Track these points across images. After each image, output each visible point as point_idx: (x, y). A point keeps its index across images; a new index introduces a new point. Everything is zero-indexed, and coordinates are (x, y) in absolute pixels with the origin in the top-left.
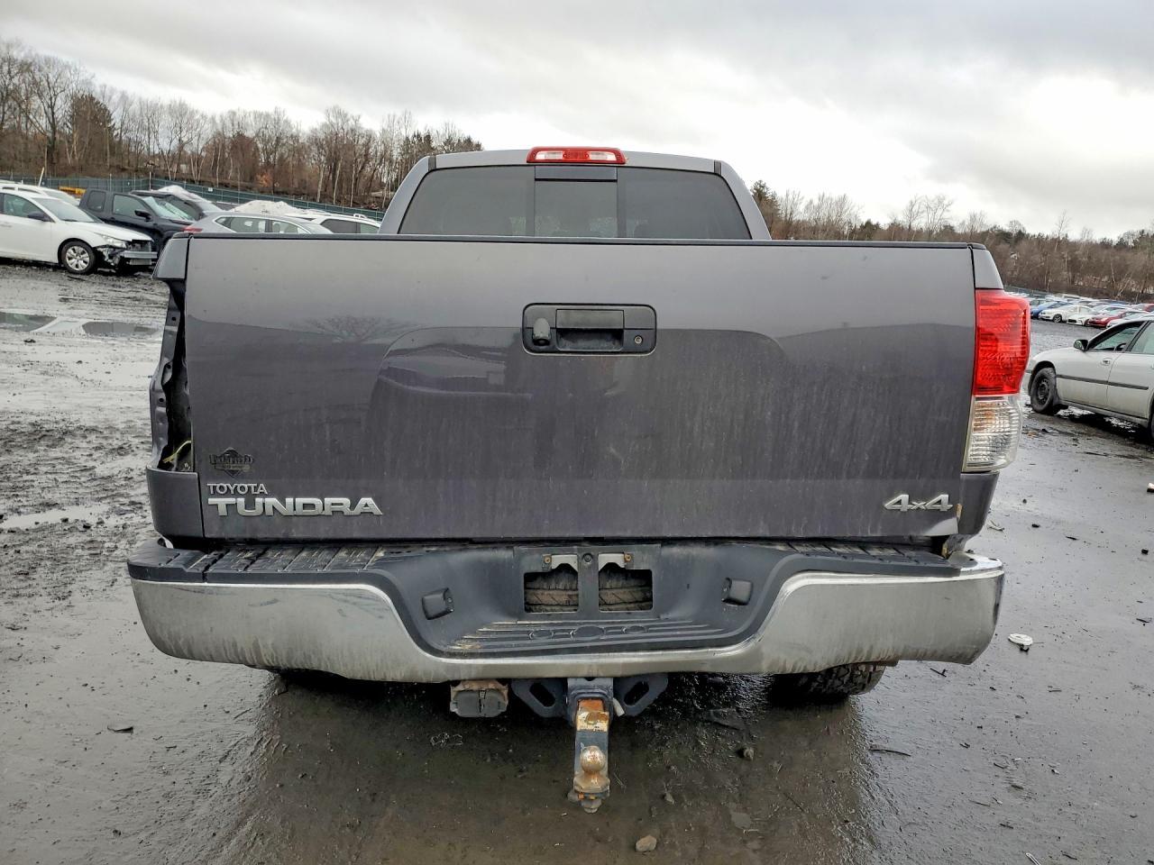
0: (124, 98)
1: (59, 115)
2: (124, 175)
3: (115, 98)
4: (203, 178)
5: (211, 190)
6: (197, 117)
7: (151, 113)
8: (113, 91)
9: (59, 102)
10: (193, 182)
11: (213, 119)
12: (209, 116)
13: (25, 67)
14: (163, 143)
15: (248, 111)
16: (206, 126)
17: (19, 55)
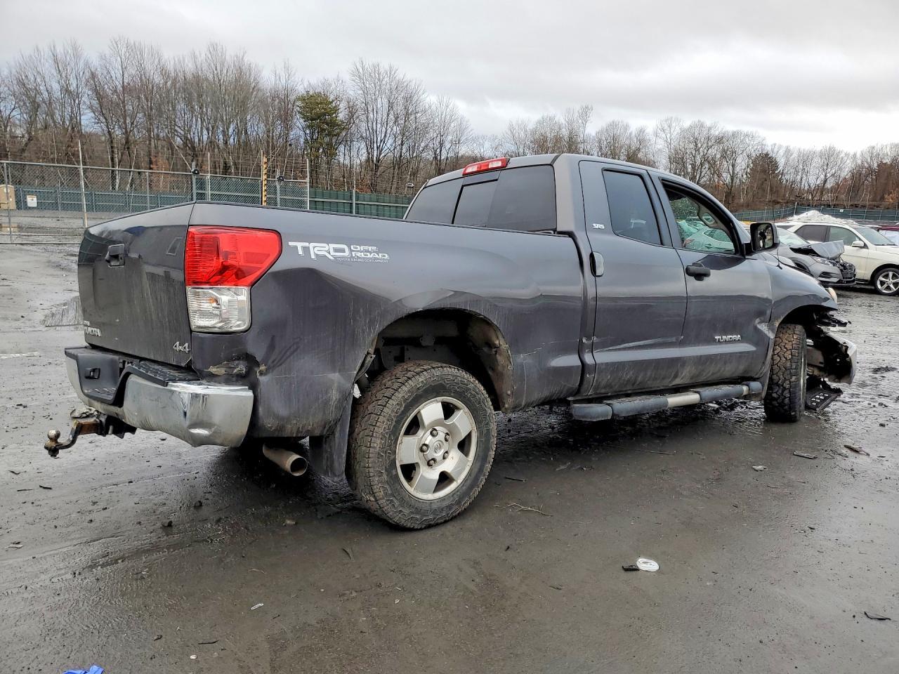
0: (788, 152)
1: (738, 169)
2: (778, 206)
3: (782, 152)
4: (837, 203)
5: (842, 211)
6: (843, 155)
7: (806, 159)
8: (780, 147)
9: (739, 160)
10: (829, 206)
11: (855, 155)
12: (852, 153)
13: (720, 140)
14: (812, 179)
15: (885, 144)
16: (848, 161)
17: (716, 132)
